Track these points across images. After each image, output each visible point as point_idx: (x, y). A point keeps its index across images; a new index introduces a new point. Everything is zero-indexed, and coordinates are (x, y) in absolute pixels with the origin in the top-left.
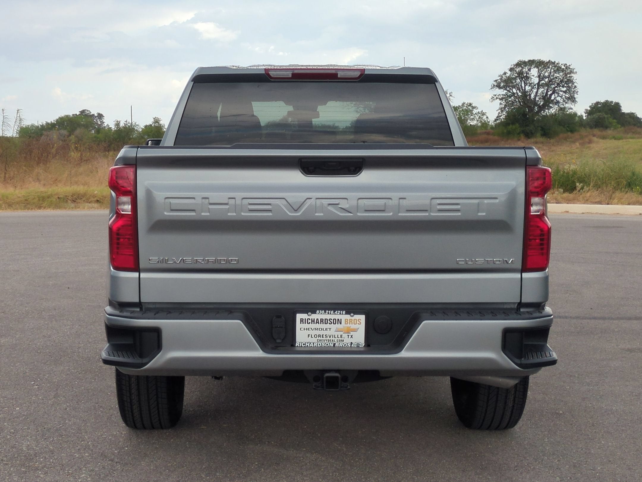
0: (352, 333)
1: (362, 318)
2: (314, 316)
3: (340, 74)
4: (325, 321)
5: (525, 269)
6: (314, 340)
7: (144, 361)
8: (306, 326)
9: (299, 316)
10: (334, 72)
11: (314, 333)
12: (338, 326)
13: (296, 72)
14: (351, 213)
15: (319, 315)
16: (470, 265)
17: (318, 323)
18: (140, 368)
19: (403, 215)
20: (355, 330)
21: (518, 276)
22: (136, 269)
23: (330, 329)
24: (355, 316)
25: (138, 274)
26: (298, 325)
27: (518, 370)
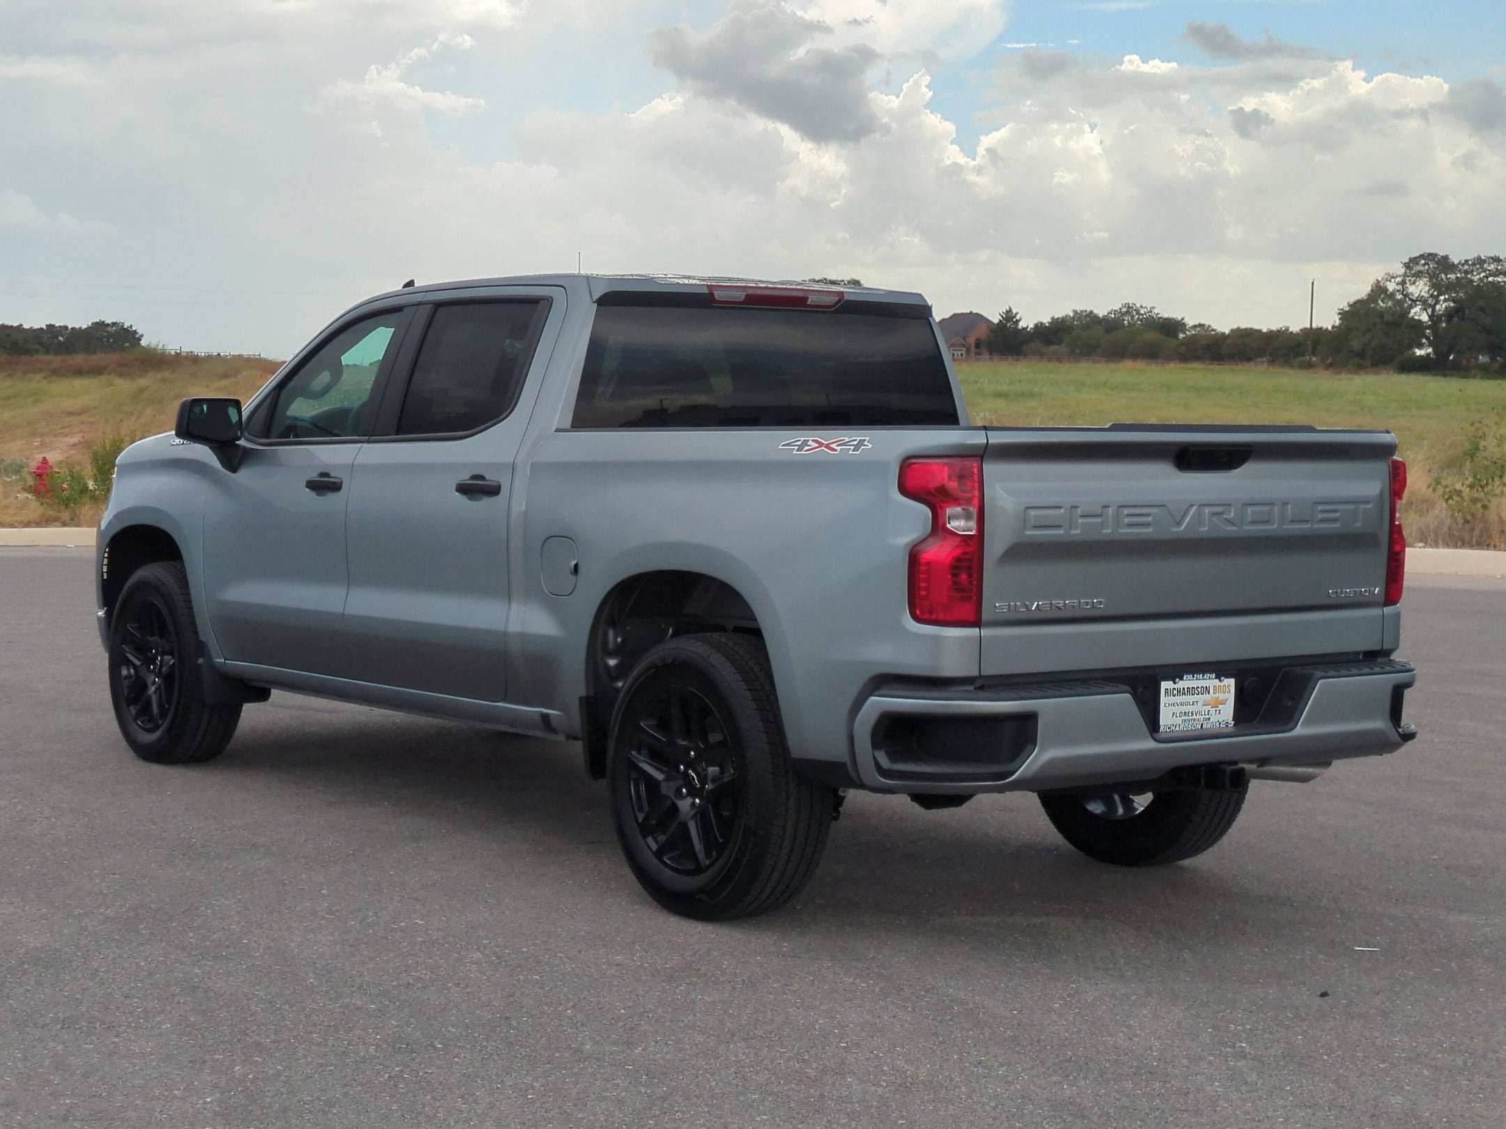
1: (1231, 682)
2: (1181, 684)
4: (1191, 691)
6: (1179, 721)
7: (1010, 767)
8: (1171, 699)
9: (1165, 685)
11: (1178, 709)
12: (1206, 696)
15: (1187, 682)
17: (1184, 694)
18: (1004, 780)
20: (1223, 702)
22: (977, 623)
23: (1197, 702)
25: (977, 630)
26: (1163, 699)
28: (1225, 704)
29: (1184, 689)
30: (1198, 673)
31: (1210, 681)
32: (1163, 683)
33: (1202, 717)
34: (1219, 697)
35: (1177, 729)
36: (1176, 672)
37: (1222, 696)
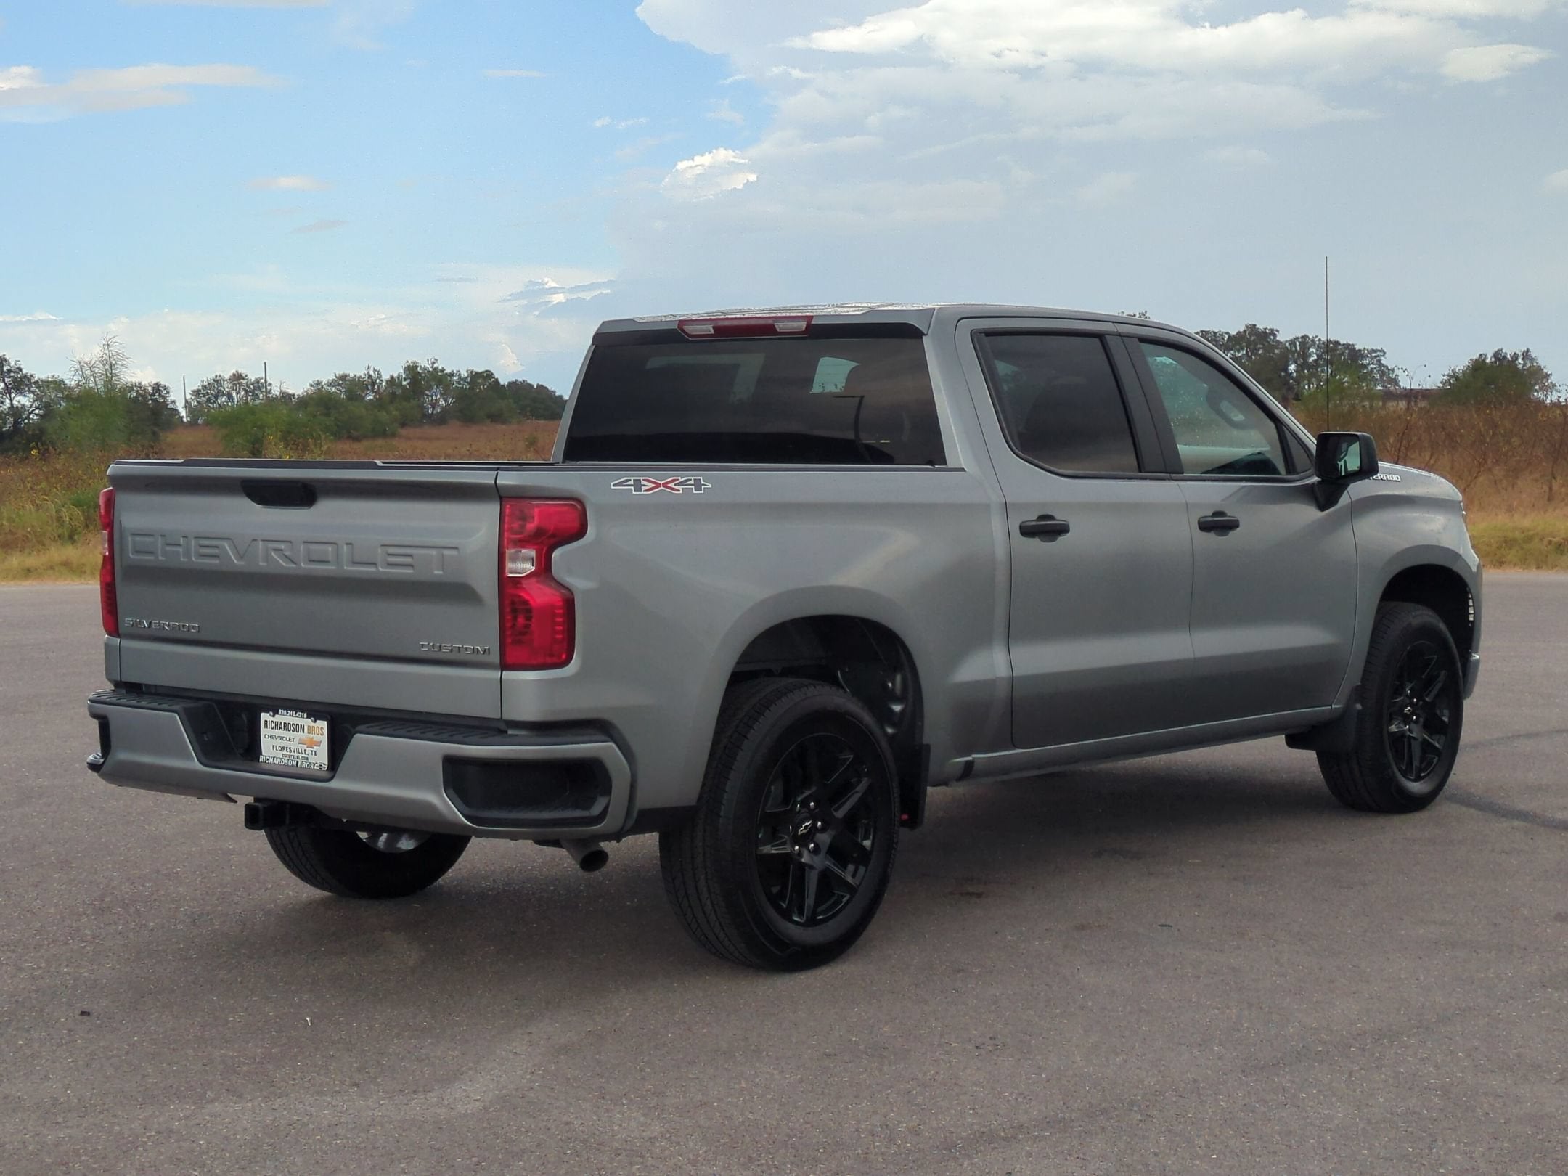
0: (315, 748)
3: (780, 326)
5: (505, 666)
6: (280, 754)
9: (265, 716)
10: (770, 322)
11: (279, 743)
13: (721, 323)
14: (294, 563)
15: (282, 717)
16: (434, 654)
19: (349, 569)
20: (318, 744)
21: (497, 674)
24: (318, 721)
26: (264, 731)
27: (467, 825)
28: (319, 746)
29: (281, 723)
30: (292, 709)
31: (301, 719)
32: (263, 714)
33: (301, 755)
34: (312, 738)
35: (275, 762)
36: (274, 705)
37: (316, 738)
